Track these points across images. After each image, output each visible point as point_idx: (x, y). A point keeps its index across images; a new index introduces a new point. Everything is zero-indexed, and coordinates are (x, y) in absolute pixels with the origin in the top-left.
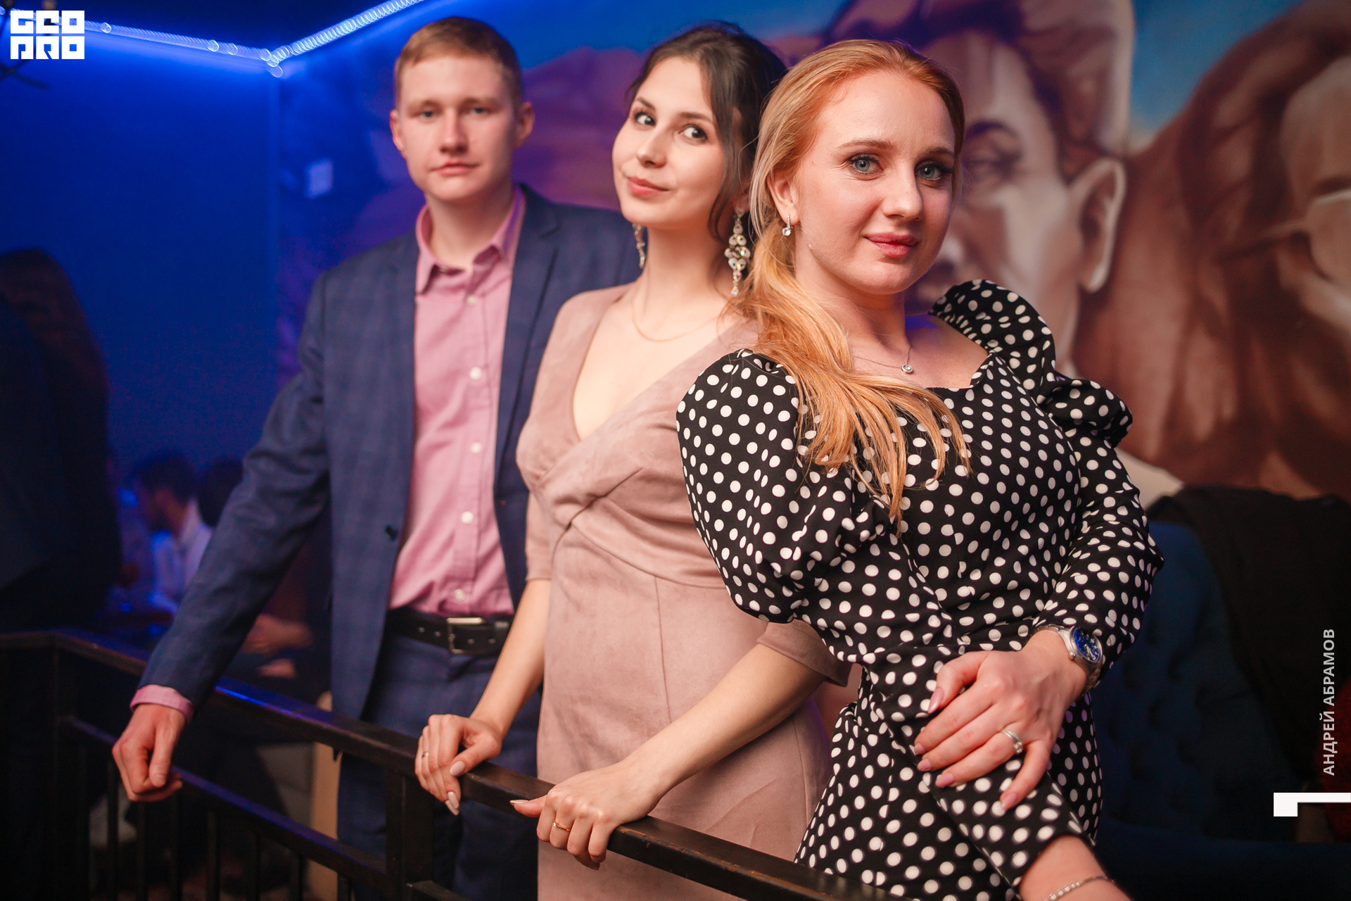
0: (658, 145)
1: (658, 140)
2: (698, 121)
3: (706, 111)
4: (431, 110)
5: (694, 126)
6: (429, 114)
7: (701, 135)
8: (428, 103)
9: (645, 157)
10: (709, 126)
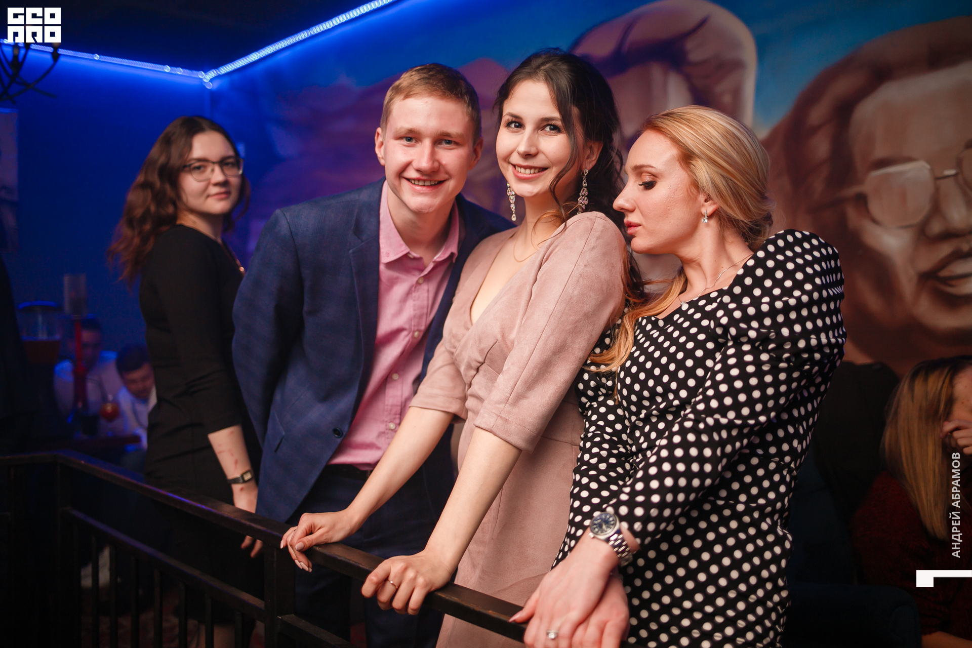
0: (531, 142)
1: (530, 139)
2: (553, 122)
3: (557, 115)
4: (411, 137)
5: (551, 125)
6: (409, 139)
7: (555, 128)
8: (411, 131)
9: (525, 152)
10: (559, 123)
